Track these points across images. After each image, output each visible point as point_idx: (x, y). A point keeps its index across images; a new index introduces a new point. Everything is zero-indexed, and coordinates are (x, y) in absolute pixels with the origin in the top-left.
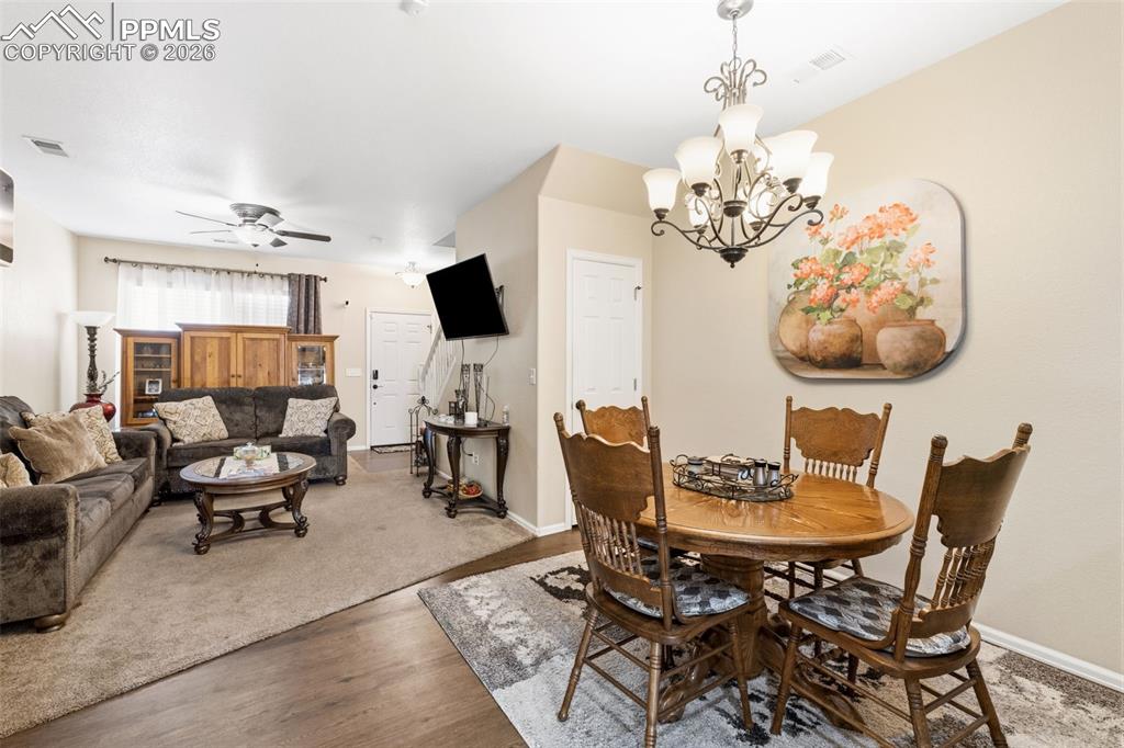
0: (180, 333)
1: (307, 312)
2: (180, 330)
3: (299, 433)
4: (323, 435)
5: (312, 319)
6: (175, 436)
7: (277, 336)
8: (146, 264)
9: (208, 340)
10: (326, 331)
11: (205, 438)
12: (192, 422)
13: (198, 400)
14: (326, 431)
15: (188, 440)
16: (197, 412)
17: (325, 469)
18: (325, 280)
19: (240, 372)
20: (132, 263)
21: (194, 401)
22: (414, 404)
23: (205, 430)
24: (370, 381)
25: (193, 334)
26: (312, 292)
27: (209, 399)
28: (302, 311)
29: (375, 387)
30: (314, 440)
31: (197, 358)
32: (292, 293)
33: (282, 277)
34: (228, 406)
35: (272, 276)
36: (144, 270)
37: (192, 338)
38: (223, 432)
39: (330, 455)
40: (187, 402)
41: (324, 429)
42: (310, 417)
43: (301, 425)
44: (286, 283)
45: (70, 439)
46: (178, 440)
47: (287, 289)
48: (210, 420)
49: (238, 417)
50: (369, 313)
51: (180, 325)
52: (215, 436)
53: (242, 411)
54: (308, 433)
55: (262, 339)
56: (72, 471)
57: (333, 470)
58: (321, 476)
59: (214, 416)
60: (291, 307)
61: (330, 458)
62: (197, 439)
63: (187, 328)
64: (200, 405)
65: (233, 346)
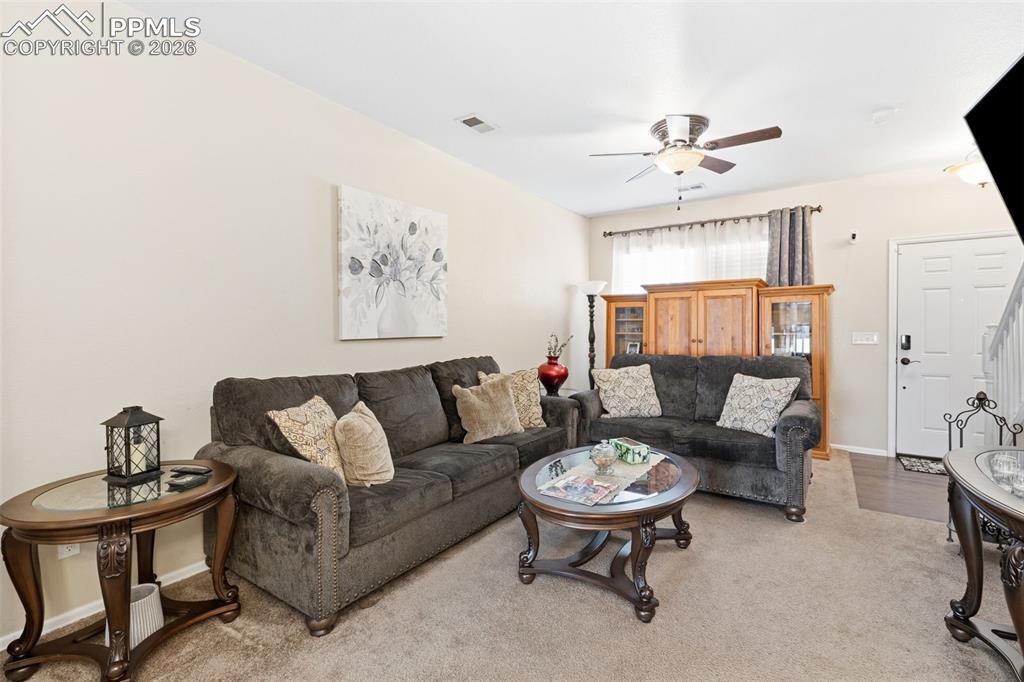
0: (645, 296)
1: (792, 257)
2: (645, 292)
3: (738, 425)
4: (769, 434)
5: (799, 266)
6: (605, 407)
7: (742, 292)
8: (632, 231)
9: (670, 302)
10: (819, 280)
11: (633, 413)
12: (621, 393)
13: (634, 367)
14: (774, 430)
15: (613, 413)
16: (628, 383)
17: (766, 489)
18: (819, 209)
19: (701, 337)
20: (622, 233)
21: (630, 369)
22: (959, 406)
23: (634, 404)
24: (894, 353)
25: (658, 295)
26: (799, 229)
27: (647, 366)
28: (786, 257)
29: (905, 362)
30: (755, 441)
31: (660, 322)
32: (772, 236)
33: (761, 217)
34: (666, 377)
35: (749, 219)
36: (632, 238)
37: (656, 300)
38: (654, 408)
39: (776, 468)
40: (623, 369)
41: (772, 424)
42: (755, 403)
43: (740, 414)
44: (766, 222)
45: (491, 401)
46: (607, 412)
47: (766, 231)
48: (641, 393)
49: (675, 391)
50: (893, 247)
51: (645, 287)
52: (645, 413)
53: (681, 385)
54: (748, 427)
55: (724, 297)
56: (486, 434)
57: (779, 494)
58: (760, 498)
59: (646, 387)
60: (771, 254)
61: (774, 474)
62: (624, 414)
63: (651, 289)
64: (635, 374)
65: (694, 307)
